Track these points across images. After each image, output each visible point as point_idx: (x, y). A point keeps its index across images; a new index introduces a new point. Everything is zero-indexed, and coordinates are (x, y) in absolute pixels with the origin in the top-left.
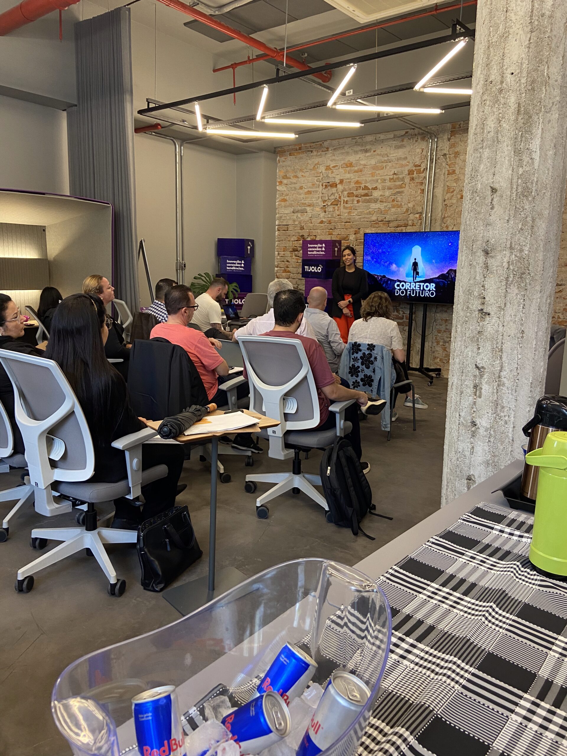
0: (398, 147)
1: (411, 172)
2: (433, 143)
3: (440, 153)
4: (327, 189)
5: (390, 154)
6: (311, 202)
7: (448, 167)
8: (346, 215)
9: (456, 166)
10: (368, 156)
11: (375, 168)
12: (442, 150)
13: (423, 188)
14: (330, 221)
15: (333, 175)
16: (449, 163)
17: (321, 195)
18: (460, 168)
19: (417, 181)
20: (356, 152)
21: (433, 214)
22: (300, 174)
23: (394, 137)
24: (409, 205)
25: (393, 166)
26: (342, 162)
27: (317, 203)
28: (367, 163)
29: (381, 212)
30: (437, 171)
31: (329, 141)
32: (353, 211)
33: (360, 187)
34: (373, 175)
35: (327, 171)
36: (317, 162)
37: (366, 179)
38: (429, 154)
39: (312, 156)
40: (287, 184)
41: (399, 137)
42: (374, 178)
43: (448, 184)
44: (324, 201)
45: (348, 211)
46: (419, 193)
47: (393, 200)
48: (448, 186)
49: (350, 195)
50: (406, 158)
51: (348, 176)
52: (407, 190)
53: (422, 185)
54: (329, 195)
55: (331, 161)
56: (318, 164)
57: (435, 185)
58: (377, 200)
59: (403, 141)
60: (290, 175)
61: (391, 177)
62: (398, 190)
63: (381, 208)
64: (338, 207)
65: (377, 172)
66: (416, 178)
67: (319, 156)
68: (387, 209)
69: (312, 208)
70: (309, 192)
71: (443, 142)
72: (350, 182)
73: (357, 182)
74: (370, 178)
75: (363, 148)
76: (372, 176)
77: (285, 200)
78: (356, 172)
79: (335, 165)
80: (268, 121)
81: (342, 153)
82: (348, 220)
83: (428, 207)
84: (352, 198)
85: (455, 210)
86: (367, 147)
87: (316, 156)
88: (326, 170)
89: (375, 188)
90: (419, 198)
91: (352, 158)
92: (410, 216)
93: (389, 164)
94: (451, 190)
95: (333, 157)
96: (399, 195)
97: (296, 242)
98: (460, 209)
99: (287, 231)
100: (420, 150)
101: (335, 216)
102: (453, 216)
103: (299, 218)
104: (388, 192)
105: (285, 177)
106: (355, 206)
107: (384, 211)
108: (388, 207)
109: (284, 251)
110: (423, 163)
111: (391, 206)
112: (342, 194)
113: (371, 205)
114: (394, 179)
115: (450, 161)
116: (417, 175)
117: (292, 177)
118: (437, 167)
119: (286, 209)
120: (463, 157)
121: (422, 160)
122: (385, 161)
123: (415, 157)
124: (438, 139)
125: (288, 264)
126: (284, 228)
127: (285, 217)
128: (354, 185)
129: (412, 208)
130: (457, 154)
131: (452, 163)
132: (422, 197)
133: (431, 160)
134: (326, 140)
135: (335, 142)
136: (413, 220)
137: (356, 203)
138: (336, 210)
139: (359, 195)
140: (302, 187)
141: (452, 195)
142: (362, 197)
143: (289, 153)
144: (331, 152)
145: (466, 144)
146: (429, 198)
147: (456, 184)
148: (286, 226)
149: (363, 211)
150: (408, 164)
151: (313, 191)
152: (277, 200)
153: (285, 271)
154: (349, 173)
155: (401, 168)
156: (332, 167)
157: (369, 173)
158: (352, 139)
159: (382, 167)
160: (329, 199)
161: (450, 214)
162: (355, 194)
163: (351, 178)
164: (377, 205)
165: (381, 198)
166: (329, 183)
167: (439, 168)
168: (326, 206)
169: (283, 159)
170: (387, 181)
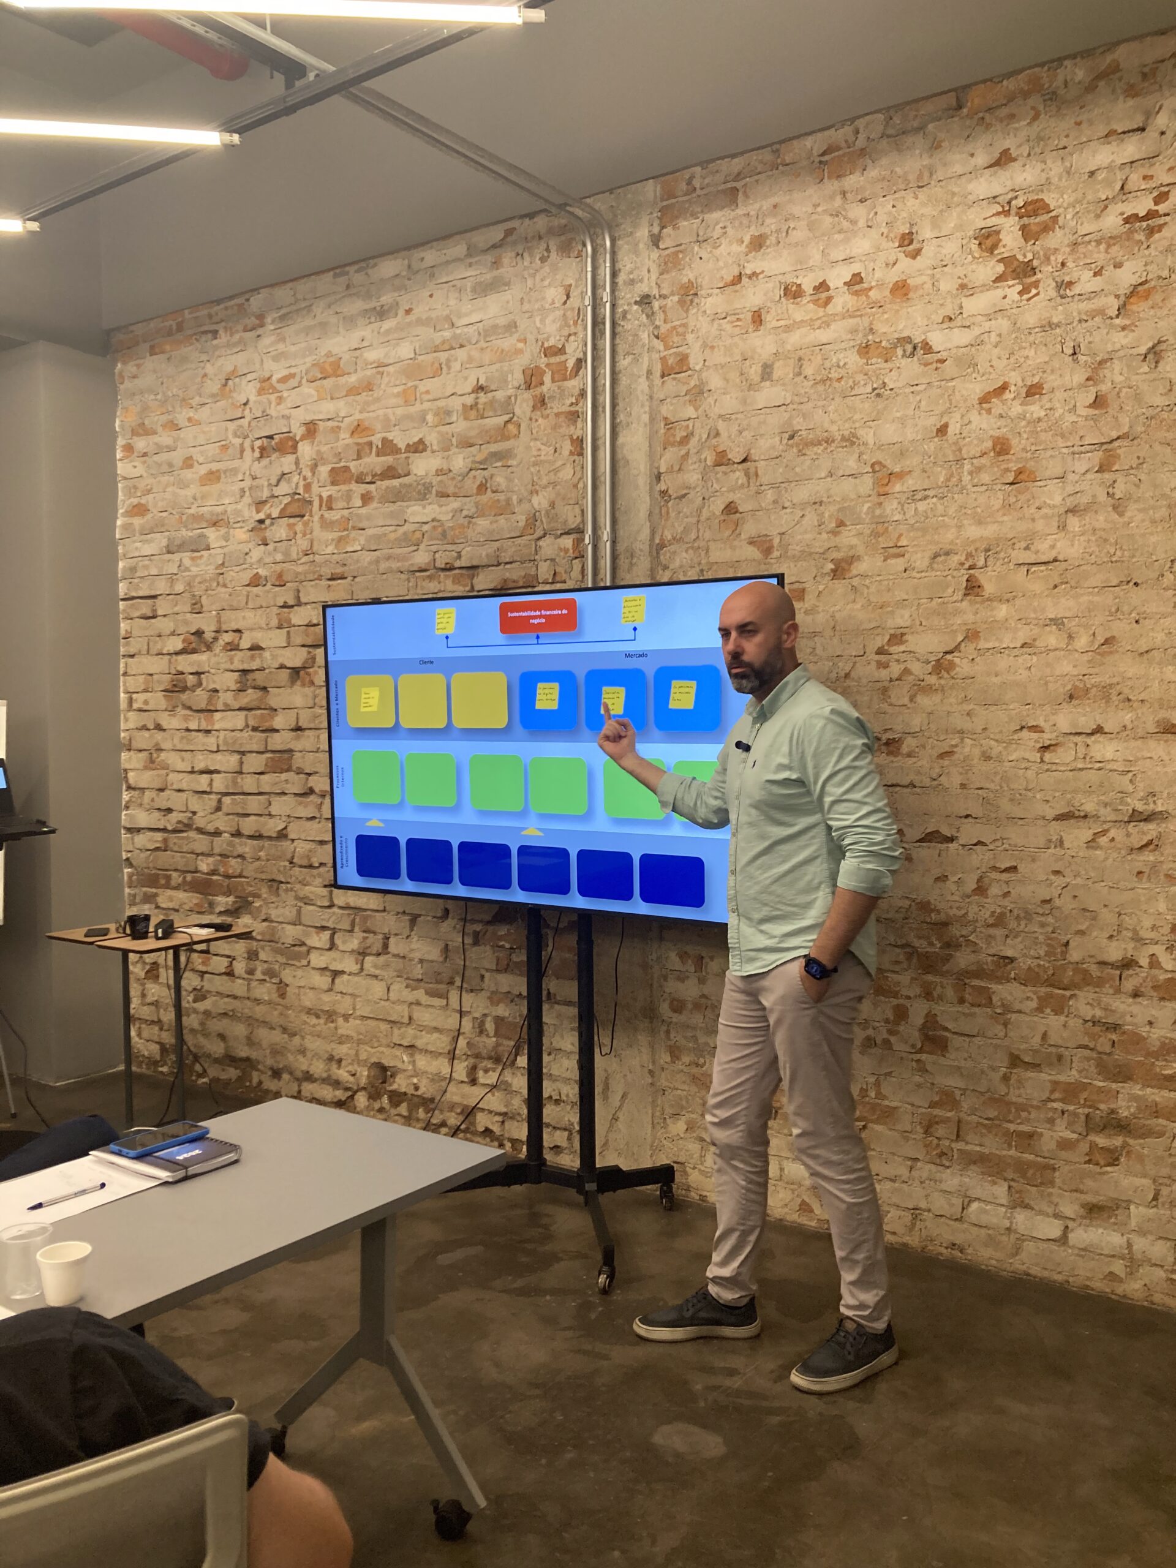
0: (483, 289)
1: (532, 379)
2: (599, 257)
3: (628, 296)
4: (265, 461)
5: (460, 317)
6: (219, 509)
7: (658, 345)
8: (330, 549)
9: (690, 337)
10: (388, 332)
11: (414, 371)
12: (632, 282)
13: (579, 433)
14: (280, 576)
15: (283, 409)
16: (664, 329)
17: (248, 483)
18: (705, 345)
19: (556, 407)
20: (350, 321)
21: (621, 533)
22: (181, 416)
23: (469, 255)
24: (535, 500)
25: (470, 359)
26: (309, 360)
27: (238, 512)
28: (386, 355)
29: (444, 534)
30: (623, 363)
31: (264, 293)
32: (353, 534)
33: (369, 444)
35: (264, 398)
36: (230, 368)
37: (385, 415)
38: (589, 303)
39: (216, 347)
40: (145, 455)
41: (484, 252)
42: (412, 410)
43: (665, 410)
45: (336, 535)
46: (566, 452)
47: (482, 488)
48: (665, 419)
49: (339, 475)
50: (512, 327)
52: (524, 446)
53: (572, 421)
54: (274, 481)
55: (276, 359)
56: (235, 373)
57: (621, 417)
58: (428, 487)
59: (496, 264)
60: (155, 419)
61: (469, 400)
62: (494, 448)
63: (443, 518)
64: (306, 524)
65: (423, 386)
66: (552, 398)
67: (235, 345)
68: (461, 521)
69: (223, 531)
70: (213, 477)
71: (636, 252)
72: (336, 430)
73: (358, 429)
74: (400, 411)
76: (407, 403)
78: (353, 391)
79: (285, 372)
81: (307, 330)
82: (339, 570)
83: (601, 507)
84: (344, 488)
85: (699, 511)
87: (228, 345)
88: (261, 391)
89: (419, 447)
90: (565, 474)
91: (339, 344)
92: (541, 543)
93: (461, 354)
94: (680, 434)
95: (281, 347)
96: (499, 464)
97: (180, 658)
98: (718, 505)
99: (154, 617)
100: (561, 290)
101: (294, 556)
102: (693, 536)
103: (187, 569)
104: (461, 456)
105: (141, 431)
106: (358, 515)
107: (452, 528)
108: (465, 513)
109: (146, 691)
110: (572, 338)
111: (474, 510)
112: (314, 474)
113: (409, 510)
114: (480, 406)
115: (665, 322)
116: (554, 387)
117: (160, 429)
118: (621, 348)
119: (147, 541)
120: (712, 302)
121: (569, 326)
122: (443, 342)
123: (542, 321)
124: (619, 243)
125: (159, 736)
126: (145, 608)
127: (146, 567)
128: (350, 441)
129: (547, 513)
130: (689, 294)
131: (674, 328)
132: (578, 468)
133: (597, 323)
134: (256, 290)
135: (283, 294)
136: (552, 560)
137: (359, 503)
138: (299, 536)
139: (367, 474)
140: (191, 458)
141: (683, 452)
142: (379, 483)
143: (147, 346)
144: (272, 327)
145: (717, 252)
146: (601, 470)
147: (696, 410)
148: (149, 601)
149: (385, 535)
150: (520, 345)
151: (225, 472)
152: (121, 511)
153: (151, 763)
154: (332, 399)
155: (498, 365)
156: (280, 381)
157: (396, 390)
158: (336, 276)
159: (437, 365)
160: (273, 496)
161: (680, 529)
162: (353, 470)
163: (338, 416)
164: (429, 508)
165: (441, 481)
166: (271, 437)
167: (628, 354)
168: (268, 522)
169: (131, 368)
170: (454, 418)
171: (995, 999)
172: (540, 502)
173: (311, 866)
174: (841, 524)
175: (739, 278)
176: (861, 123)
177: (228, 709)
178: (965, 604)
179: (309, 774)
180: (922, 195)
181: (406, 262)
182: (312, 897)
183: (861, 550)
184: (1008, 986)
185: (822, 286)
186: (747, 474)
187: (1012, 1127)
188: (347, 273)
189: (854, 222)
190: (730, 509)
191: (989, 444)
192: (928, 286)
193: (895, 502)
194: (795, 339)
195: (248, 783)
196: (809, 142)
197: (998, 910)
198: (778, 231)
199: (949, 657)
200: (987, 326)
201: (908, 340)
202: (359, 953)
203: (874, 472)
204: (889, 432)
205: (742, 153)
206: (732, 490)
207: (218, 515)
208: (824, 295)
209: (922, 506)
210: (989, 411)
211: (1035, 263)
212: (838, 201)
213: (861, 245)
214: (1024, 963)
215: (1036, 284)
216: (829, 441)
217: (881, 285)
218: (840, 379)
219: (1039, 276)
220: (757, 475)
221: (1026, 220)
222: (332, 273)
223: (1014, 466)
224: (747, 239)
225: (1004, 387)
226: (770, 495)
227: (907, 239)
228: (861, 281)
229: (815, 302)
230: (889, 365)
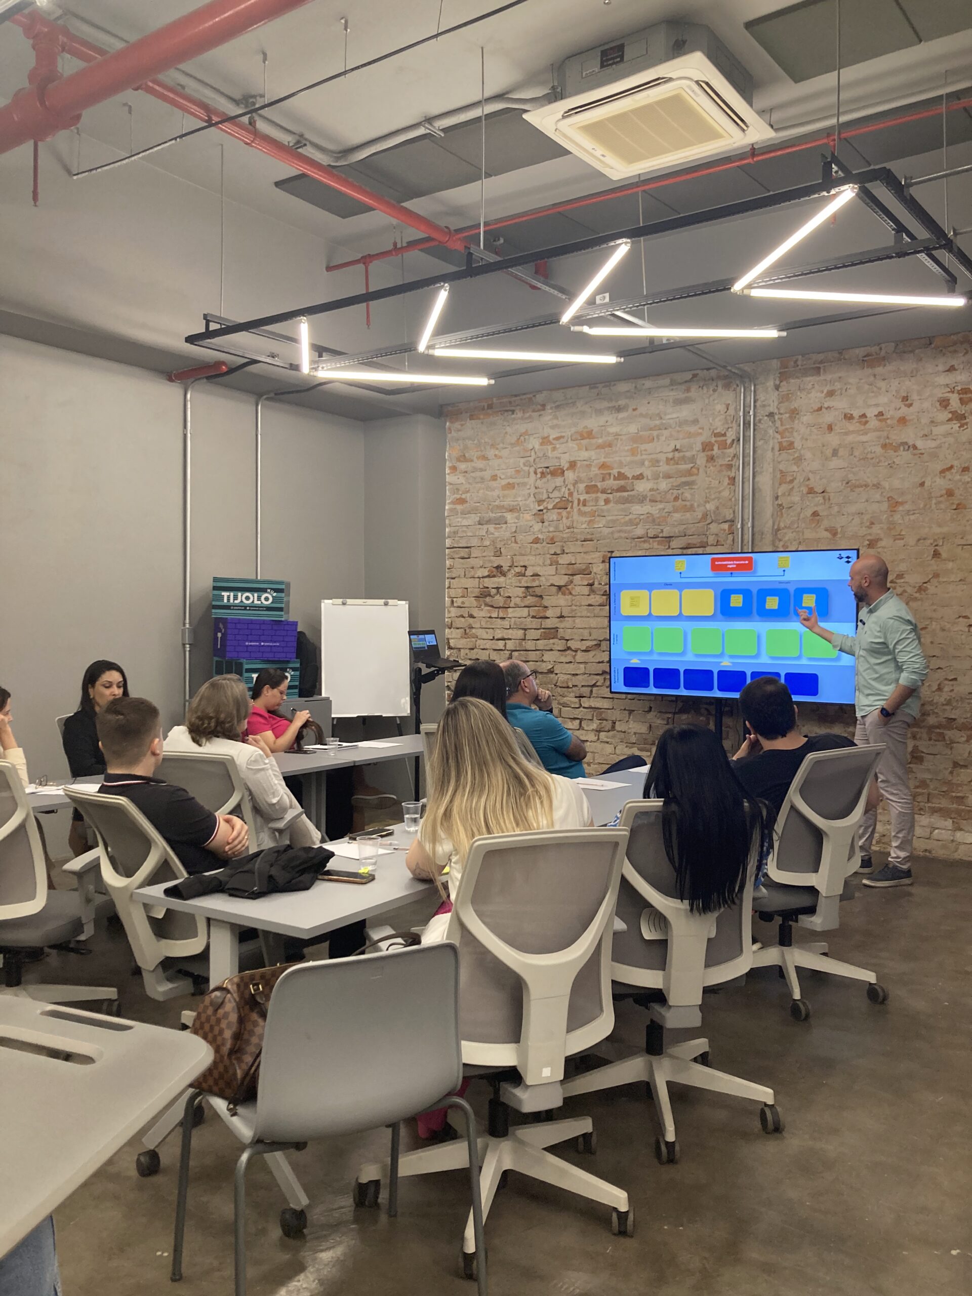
0: (679, 402)
1: (707, 447)
2: (747, 394)
3: (762, 412)
4: (544, 480)
5: (665, 415)
6: (515, 503)
7: (778, 436)
8: (584, 526)
9: (795, 434)
10: (622, 419)
11: (636, 439)
12: (764, 406)
13: (733, 475)
14: (552, 539)
15: (556, 454)
16: (781, 429)
17: (533, 490)
18: (802, 438)
19: (720, 462)
20: (599, 412)
21: (756, 523)
22: (491, 453)
23: (672, 384)
24: (708, 506)
25: (671, 436)
26: (573, 430)
27: (526, 505)
28: (621, 430)
29: (654, 521)
30: (759, 443)
31: (545, 393)
32: (597, 519)
33: (610, 474)
34: (633, 452)
35: (544, 447)
36: (524, 431)
37: (620, 461)
38: (741, 414)
39: (514, 419)
40: (466, 472)
41: (680, 384)
42: (636, 458)
43: (781, 467)
44: (540, 502)
45: (588, 519)
46: (726, 483)
47: (676, 499)
48: (781, 472)
49: (590, 489)
50: (696, 421)
51: (584, 455)
52: (702, 480)
53: (731, 470)
54: (550, 490)
55: (553, 427)
56: (526, 433)
57: (757, 469)
58: (645, 497)
59: (688, 390)
60: (473, 454)
61: (670, 455)
62: (684, 479)
63: (654, 512)
64: (569, 513)
65: (643, 447)
66: (718, 457)
67: (526, 418)
68: (664, 514)
69: (516, 514)
70: (510, 486)
71: (768, 392)
72: (589, 466)
73: (603, 466)
74: (628, 459)
75: (611, 405)
76: (633, 455)
77: (462, 501)
78: (599, 447)
79: (559, 435)
80: (439, 352)
81: (573, 414)
82: (589, 537)
83: (746, 511)
84: (594, 495)
85: (799, 514)
86: (620, 402)
87: (522, 418)
88: (542, 444)
89: (640, 477)
90: (726, 493)
91: (592, 423)
92: (711, 526)
93: (666, 433)
94: (789, 478)
95: (555, 422)
96: (687, 487)
97: (486, 580)
98: (809, 512)
99: (469, 558)
100: (724, 406)
101: (562, 529)
102: (796, 526)
103: (493, 534)
104: (665, 483)
105: (462, 459)
106: (601, 510)
107: (659, 518)
108: (666, 510)
109: (462, 597)
110: (730, 430)
111: (672, 509)
112: (574, 487)
113: (633, 508)
114: (676, 459)
115: (782, 425)
116: (720, 452)
117: (475, 459)
118: (758, 436)
119: (464, 518)
120: (806, 418)
121: (728, 423)
122: (655, 426)
123: (713, 420)
124: (757, 387)
125: (471, 620)
126: (464, 552)
127: (463, 531)
128: (598, 472)
129: (714, 512)
130: (794, 413)
131: (787, 429)
132: (732, 491)
133: (747, 424)
134: (540, 391)
135: (558, 395)
136: (717, 535)
137: (603, 503)
138: (564, 519)
139: (608, 489)
140: (496, 475)
141: (791, 487)
142: (615, 494)
143: (468, 414)
144: (550, 411)
145: (809, 395)
146: (746, 492)
147: (798, 467)
148: (467, 550)
149: (618, 520)
150: (700, 431)
151: (518, 484)
152: (447, 502)
153: (466, 635)
154: (586, 450)
155: (687, 440)
156: (554, 439)
157: (626, 448)
158: (591, 388)
159: (651, 437)
160: (549, 498)
161: (789, 522)
162: (599, 487)
163: (590, 459)
164: (645, 508)
165: (652, 495)
166: (547, 467)
167: (761, 439)
168: (545, 511)
169: (457, 425)
170: (661, 464)
171: (947, 738)
172: (710, 506)
173: (568, 687)
174: (872, 523)
175: (820, 409)
176: (883, 346)
177: (517, 606)
178: (933, 562)
179: (568, 640)
180: (913, 379)
181: (634, 385)
182: (568, 703)
183: (882, 536)
184: (953, 732)
185: (864, 416)
186: (824, 498)
187: (954, 794)
188: (598, 387)
189: (880, 389)
190: (815, 514)
191: (944, 492)
192: (916, 420)
193: (899, 516)
194: (850, 438)
195: (530, 645)
196: (857, 351)
197: (948, 698)
198: (841, 389)
199: (925, 585)
200: (944, 440)
201: (906, 443)
202: (597, 731)
203: (889, 501)
204: (897, 483)
205: (823, 352)
206: (816, 505)
207: (513, 506)
208: (864, 420)
209: (912, 517)
210: (944, 477)
211: (966, 415)
212: (872, 378)
213: (883, 399)
214: (960, 721)
215: (966, 424)
216: (866, 486)
217: (892, 418)
218: (873, 458)
219: (968, 420)
220: (829, 499)
221: (961, 396)
222: (588, 387)
223: (956, 502)
224: (825, 391)
225: (952, 467)
226: (836, 509)
227: (905, 399)
228: (883, 415)
229: (860, 422)
230: (897, 454)
